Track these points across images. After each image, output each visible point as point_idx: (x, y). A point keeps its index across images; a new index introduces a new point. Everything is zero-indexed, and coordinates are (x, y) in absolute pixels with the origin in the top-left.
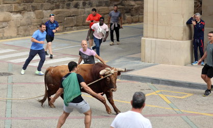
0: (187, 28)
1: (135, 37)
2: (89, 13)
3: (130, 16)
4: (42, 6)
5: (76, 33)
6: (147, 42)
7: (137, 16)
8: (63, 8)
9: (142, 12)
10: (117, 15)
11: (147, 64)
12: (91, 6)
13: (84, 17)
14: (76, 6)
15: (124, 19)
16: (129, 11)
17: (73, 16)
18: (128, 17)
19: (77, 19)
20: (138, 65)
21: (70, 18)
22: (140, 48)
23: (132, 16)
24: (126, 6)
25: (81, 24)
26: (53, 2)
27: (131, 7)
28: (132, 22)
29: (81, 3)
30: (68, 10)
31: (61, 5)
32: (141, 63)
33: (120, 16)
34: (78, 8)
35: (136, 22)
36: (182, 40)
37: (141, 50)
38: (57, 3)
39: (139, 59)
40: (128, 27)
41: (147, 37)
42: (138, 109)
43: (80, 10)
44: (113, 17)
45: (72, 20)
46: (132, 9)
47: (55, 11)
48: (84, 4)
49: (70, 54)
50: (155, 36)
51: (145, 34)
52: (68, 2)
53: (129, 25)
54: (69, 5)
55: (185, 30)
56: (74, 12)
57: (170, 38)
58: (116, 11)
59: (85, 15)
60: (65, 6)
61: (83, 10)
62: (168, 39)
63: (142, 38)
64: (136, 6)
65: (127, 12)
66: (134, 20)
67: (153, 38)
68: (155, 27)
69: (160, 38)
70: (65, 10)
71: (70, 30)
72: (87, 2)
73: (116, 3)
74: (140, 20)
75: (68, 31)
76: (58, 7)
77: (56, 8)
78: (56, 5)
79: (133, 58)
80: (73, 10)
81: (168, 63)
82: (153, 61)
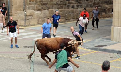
1: (107, 26)
2: (80, 11)
3: (104, 14)
4: (53, 6)
6: (115, 29)
7: (109, 13)
8: (65, 8)
10: (97, 12)
11: (114, 42)
12: (82, 7)
13: (77, 13)
14: (73, 7)
15: (101, 15)
16: (104, 11)
17: (71, 13)
18: (103, 14)
19: (73, 15)
20: (109, 42)
21: (69, 14)
22: (111, 33)
23: (106, 13)
24: (103, 8)
25: (76, 18)
26: (59, 4)
27: (105, 8)
28: (106, 17)
29: (76, 5)
30: (68, 9)
31: (64, 6)
32: (111, 42)
33: (99, 13)
34: (74, 8)
35: (108, 17)
37: (111, 34)
38: (62, 5)
39: (110, 39)
40: (103, 20)
41: (115, 26)
43: (75, 9)
44: (95, 13)
45: (70, 16)
46: (106, 9)
47: (60, 10)
48: (78, 6)
49: (69, 35)
51: (113, 24)
52: (68, 5)
53: (104, 19)
54: (68, 6)
56: (71, 11)
58: (97, 10)
59: (78, 12)
60: (66, 7)
61: (77, 9)
63: (112, 27)
64: (109, 7)
65: (103, 11)
66: (107, 16)
67: (118, 26)
70: (66, 9)
71: (69, 21)
72: (79, 5)
73: (96, 6)
74: (111, 16)
75: (68, 22)
76: (62, 7)
77: (61, 8)
78: (61, 7)
79: (106, 38)
80: (71, 9)
82: (118, 40)
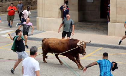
0: (61, 12)
1: (33, 17)
2: (9, 5)
5: (2, 16)
6: (39, 19)
7: (34, 6)
9: (37, 4)
11: (40, 31)
13: (6, 7)
16: (30, 3)
19: (2, 8)
20: (35, 32)
22: (36, 23)
23: (31, 6)
25: (4, 11)
32: (37, 31)
34: (3, 2)
35: (33, 9)
36: (58, 18)
39: (36, 29)
41: (39, 17)
42: (32, 56)
43: (4, 3)
44: (19, 7)
46: (32, 2)
50: (44, 16)
51: (38, 15)
55: (59, 13)
57: (52, 17)
59: (6, 6)
61: (5, 3)
62: (50, 18)
63: (37, 18)
66: (33, 8)
67: (43, 17)
68: (44, 11)
69: (46, 17)
74: (36, 8)
81: (51, 30)
82: (43, 30)
